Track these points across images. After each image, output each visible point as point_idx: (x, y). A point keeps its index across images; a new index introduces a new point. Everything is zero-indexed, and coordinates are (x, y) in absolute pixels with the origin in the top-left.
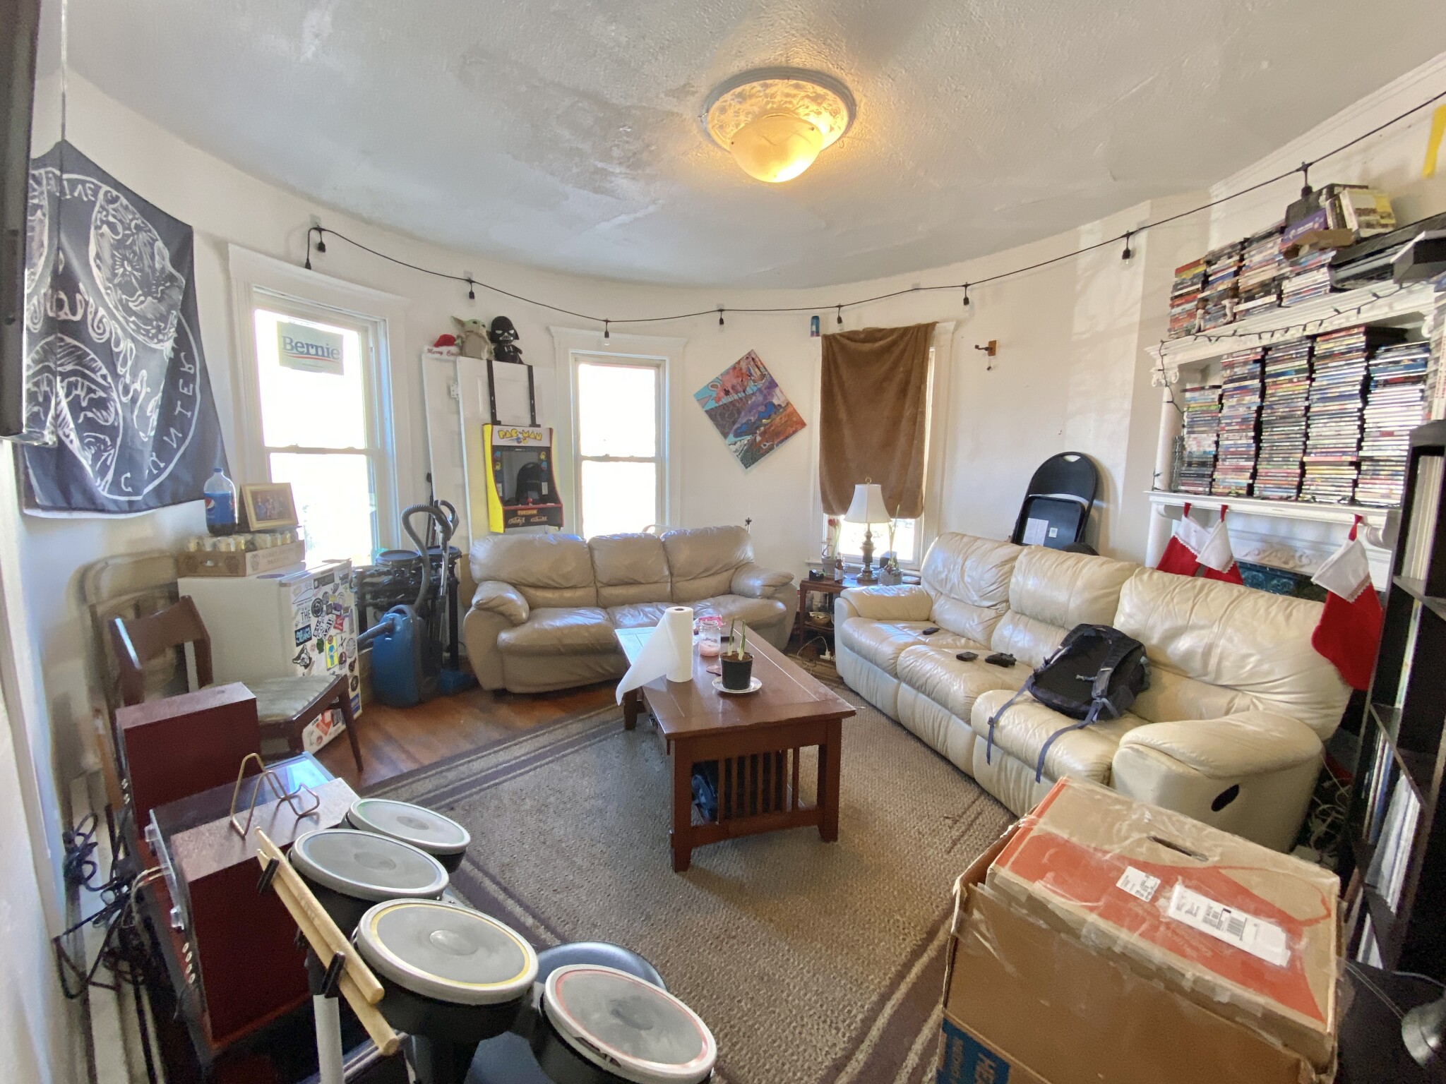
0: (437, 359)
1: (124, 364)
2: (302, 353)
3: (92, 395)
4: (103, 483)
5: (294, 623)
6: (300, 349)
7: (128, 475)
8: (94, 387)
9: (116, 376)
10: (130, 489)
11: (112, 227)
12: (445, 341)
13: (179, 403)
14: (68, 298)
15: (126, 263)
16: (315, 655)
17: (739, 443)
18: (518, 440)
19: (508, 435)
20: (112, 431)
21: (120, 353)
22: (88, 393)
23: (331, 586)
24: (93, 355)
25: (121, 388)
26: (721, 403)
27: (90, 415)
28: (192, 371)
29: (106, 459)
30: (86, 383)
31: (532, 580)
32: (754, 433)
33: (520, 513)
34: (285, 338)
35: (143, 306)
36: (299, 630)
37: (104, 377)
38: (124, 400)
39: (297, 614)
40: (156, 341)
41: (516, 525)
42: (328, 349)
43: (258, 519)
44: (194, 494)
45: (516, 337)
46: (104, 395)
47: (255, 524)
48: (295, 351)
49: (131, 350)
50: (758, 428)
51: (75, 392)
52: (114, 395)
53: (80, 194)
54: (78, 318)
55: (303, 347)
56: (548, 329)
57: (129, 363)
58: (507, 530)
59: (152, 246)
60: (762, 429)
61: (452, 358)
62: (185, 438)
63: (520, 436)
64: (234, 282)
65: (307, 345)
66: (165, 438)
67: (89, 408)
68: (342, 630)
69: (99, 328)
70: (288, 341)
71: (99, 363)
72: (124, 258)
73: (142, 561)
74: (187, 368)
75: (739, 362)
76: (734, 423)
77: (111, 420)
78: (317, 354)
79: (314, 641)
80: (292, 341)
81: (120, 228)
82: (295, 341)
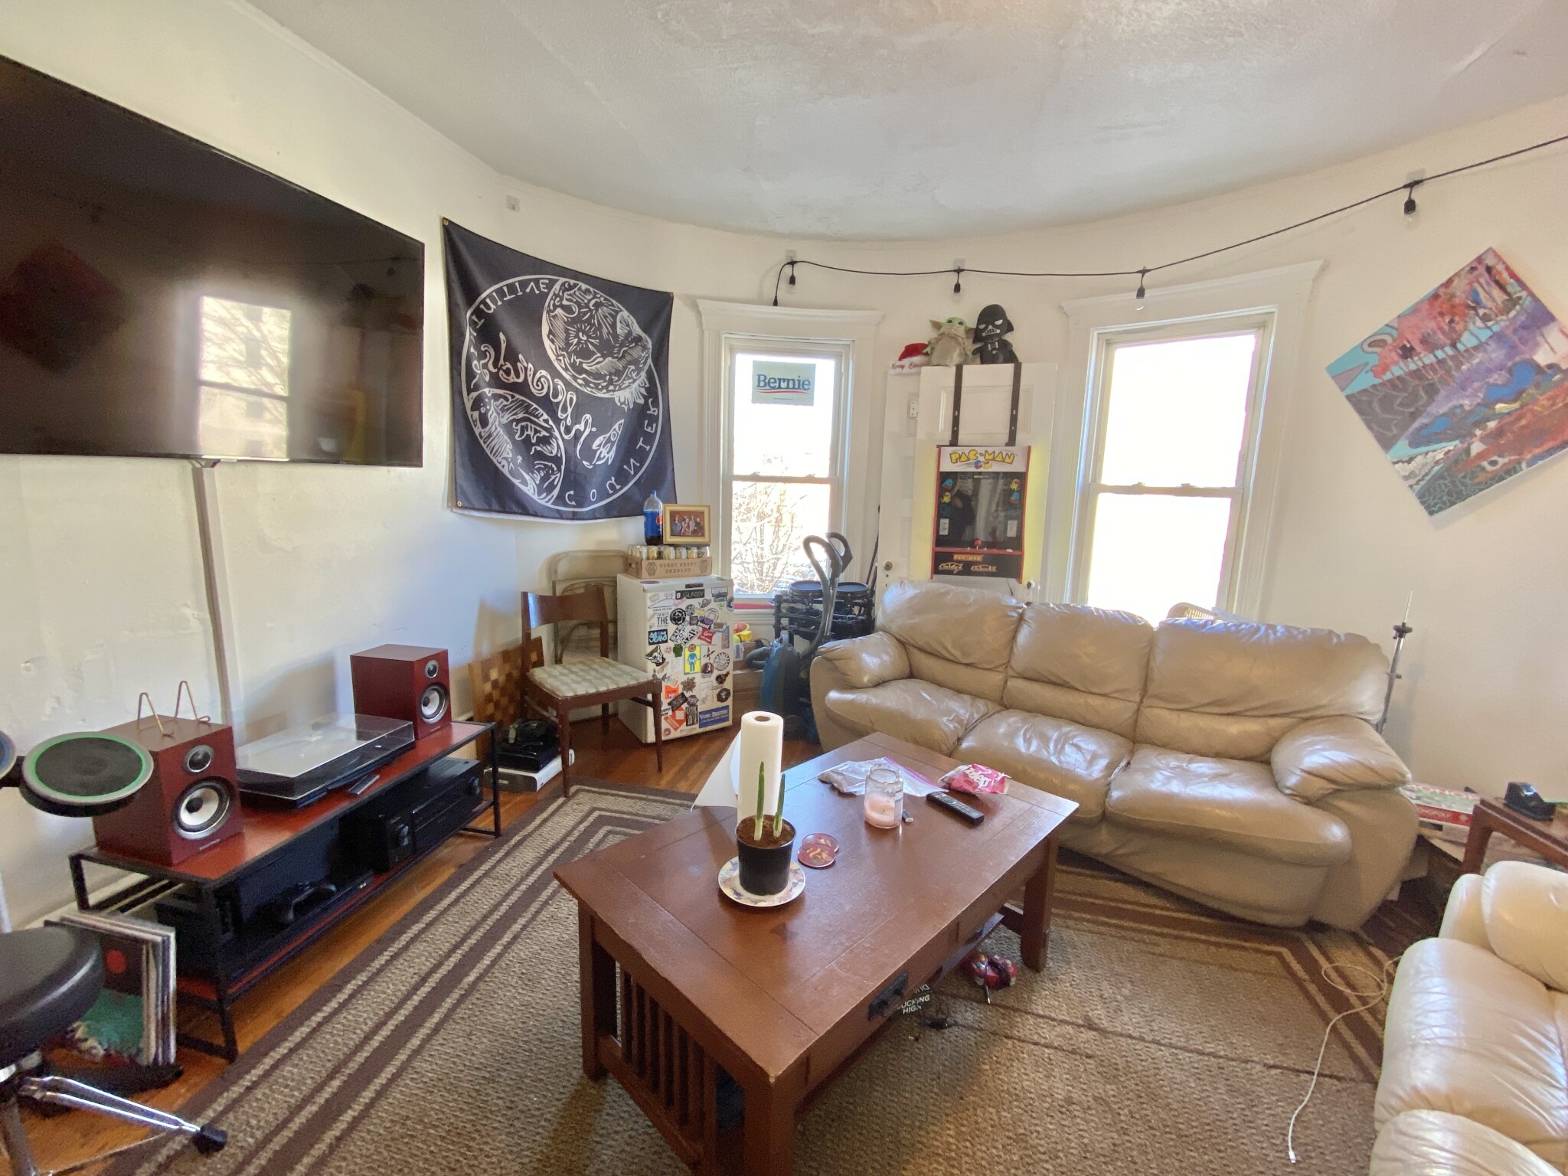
0: (899, 374)
1: (565, 410)
2: (774, 388)
3: (538, 435)
4: (549, 497)
5: (648, 624)
6: (772, 385)
7: (572, 492)
8: (538, 429)
9: (557, 421)
10: (573, 503)
11: (568, 309)
12: (912, 350)
13: (642, 439)
14: (513, 366)
15: (581, 334)
16: (670, 657)
17: (1419, 459)
18: (977, 464)
19: (964, 458)
20: (557, 460)
21: (559, 403)
22: (535, 433)
23: (700, 600)
24: (535, 406)
25: (562, 429)
26: (1388, 376)
27: (538, 448)
28: (656, 414)
29: (554, 480)
30: (533, 426)
31: (921, 643)
32: (1465, 435)
33: (956, 557)
34: (759, 376)
35: (598, 366)
36: (653, 632)
37: (546, 421)
38: (566, 437)
39: (653, 616)
40: (605, 391)
41: (950, 572)
42: (799, 381)
43: (673, 534)
44: (637, 511)
45: (1009, 327)
46: (547, 434)
47: (668, 538)
48: (767, 387)
49: (571, 399)
50: (1480, 423)
51: (526, 433)
52: (556, 433)
53: (532, 289)
54: (521, 380)
55: (775, 382)
56: (1061, 308)
57: (570, 410)
58: (935, 576)
59: (614, 318)
60: (1492, 425)
61: (914, 370)
62: (642, 465)
63: (981, 459)
64: (706, 333)
65: (780, 380)
66: (625, 467)
67: (537, 444)
68: (710, 643)
69: (538, 386)
70: (762, 378)
71: (541, 411)
72: (579, 330)
73: (598, 556)
74: (652, 411)
75: (1450, 281)
76: (1414, 416)
77: (554, 452)
78: (788, 387)
79: (671, 644)
80: (765, 377)
81: (575, 308)
82: (768, 378)
